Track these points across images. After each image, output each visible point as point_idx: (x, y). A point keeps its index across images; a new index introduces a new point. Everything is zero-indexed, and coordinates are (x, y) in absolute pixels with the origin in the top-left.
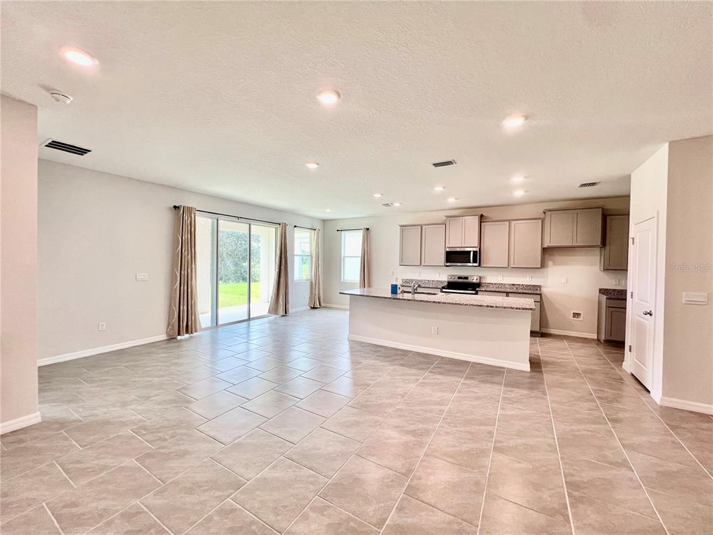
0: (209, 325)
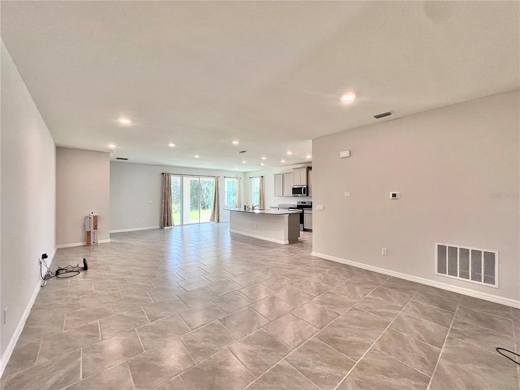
0: (180, 224)
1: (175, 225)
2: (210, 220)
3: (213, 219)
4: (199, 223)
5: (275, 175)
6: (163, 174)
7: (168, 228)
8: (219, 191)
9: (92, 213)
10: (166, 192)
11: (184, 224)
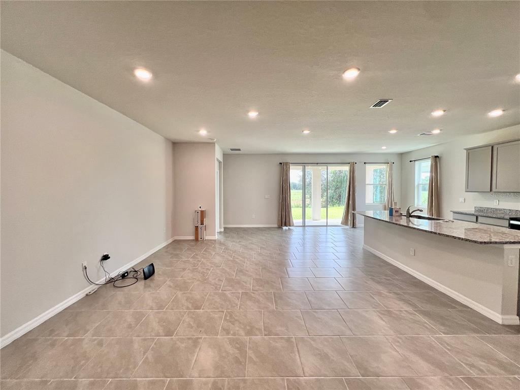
0: (301, 224)
1: (295, 225)
2: (341, 223)
3: (345, 222)
4: (327, 226)
5: (468, 150)
6: (280, 163)
7: (287, 228)
8: (356, 184)
9: (200, 207)
10: (284, 185)
11: (306, 225)
